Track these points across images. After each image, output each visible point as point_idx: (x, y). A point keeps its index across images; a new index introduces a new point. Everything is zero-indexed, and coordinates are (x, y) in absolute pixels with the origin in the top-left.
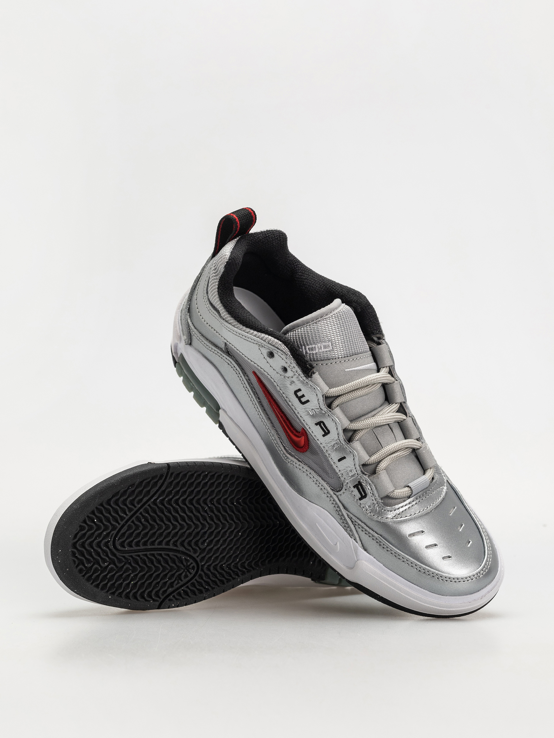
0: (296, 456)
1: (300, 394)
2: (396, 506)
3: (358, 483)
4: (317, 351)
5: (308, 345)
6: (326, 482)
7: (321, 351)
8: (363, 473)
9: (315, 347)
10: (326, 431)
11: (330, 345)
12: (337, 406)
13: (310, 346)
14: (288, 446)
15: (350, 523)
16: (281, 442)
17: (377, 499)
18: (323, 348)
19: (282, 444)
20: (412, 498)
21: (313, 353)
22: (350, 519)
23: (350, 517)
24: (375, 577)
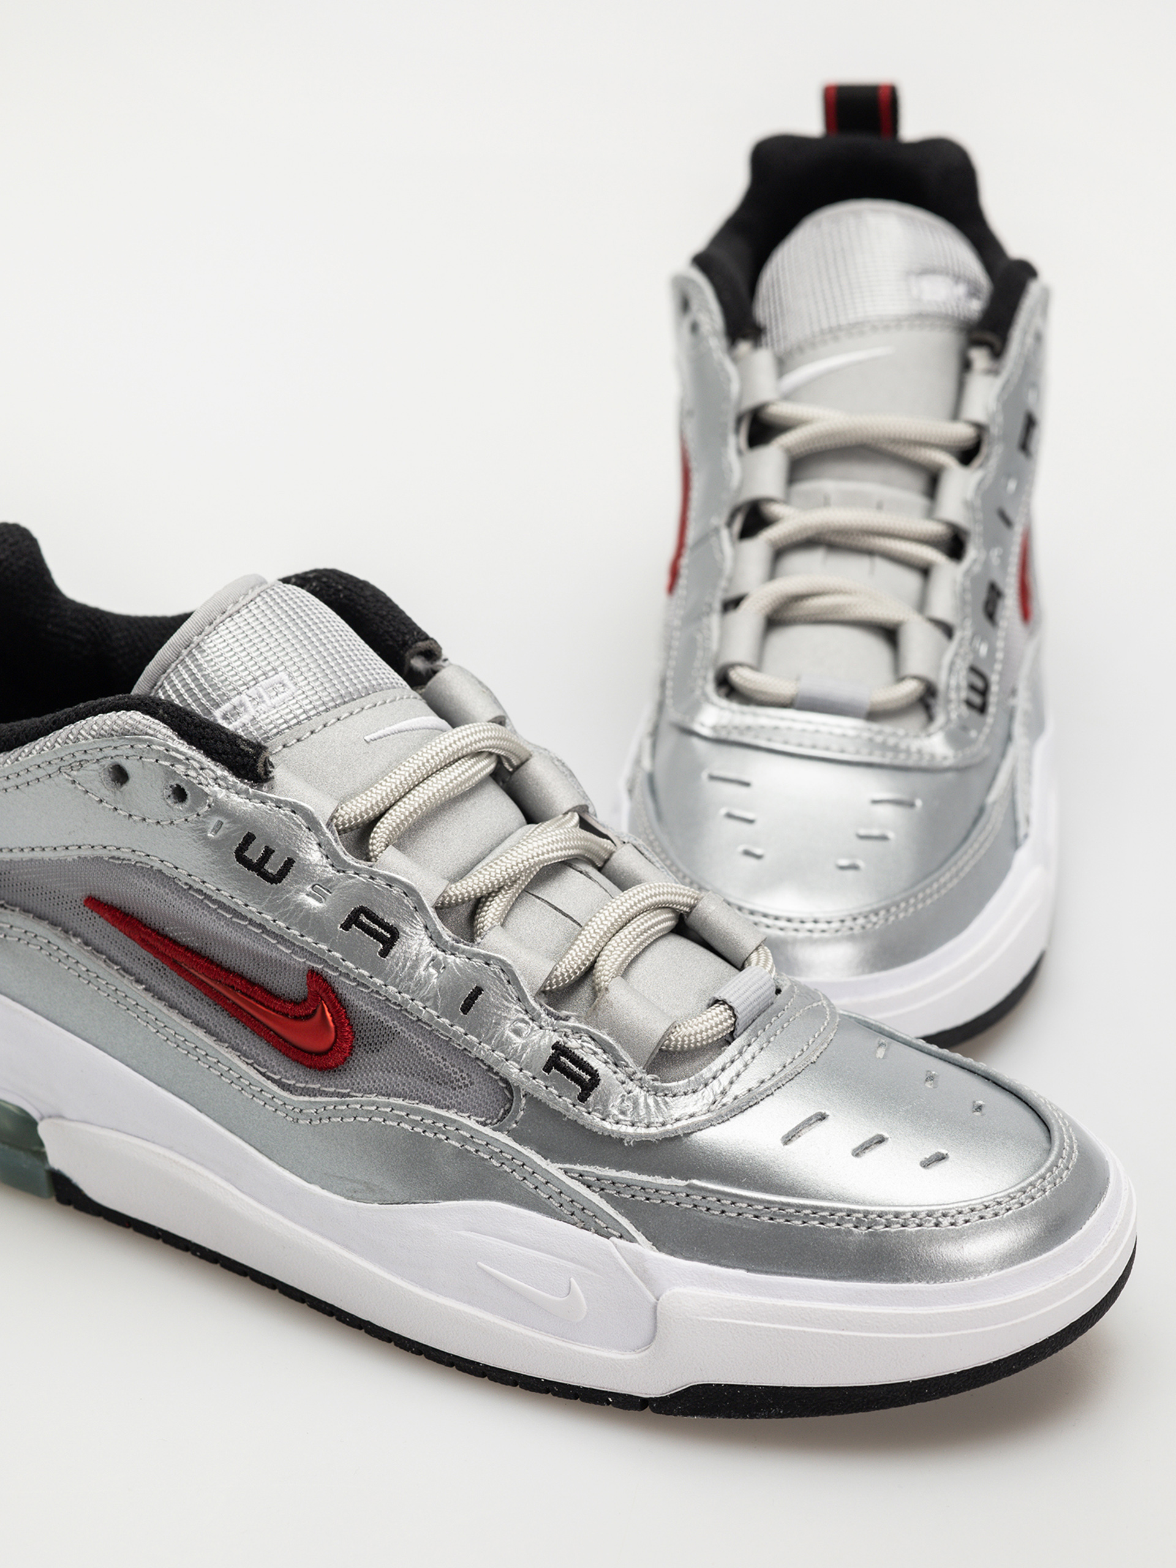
0: (326, 1087)
1: (254, 853)
2: (704, 1070)
3: (553, 1051)
4: (252, 712)
5: (218, 706)
6: (456, 1110)
7: (263, 707)
8: (558, 1018)
9: (242, 705)
10: (385, 933)
11: (287, 681)
12: (387, 846)
13: (226, 707)
14: (288, 1075)
15: (585, 1191)
16: (263, 1074)
17: (634, 1073)
18: (266, 698)
19: (268, 1078)
20: (743, 1036)
21: (244, 725)
22: (579, 1181)
23: (576, 1175)
24: (738, 1322)
